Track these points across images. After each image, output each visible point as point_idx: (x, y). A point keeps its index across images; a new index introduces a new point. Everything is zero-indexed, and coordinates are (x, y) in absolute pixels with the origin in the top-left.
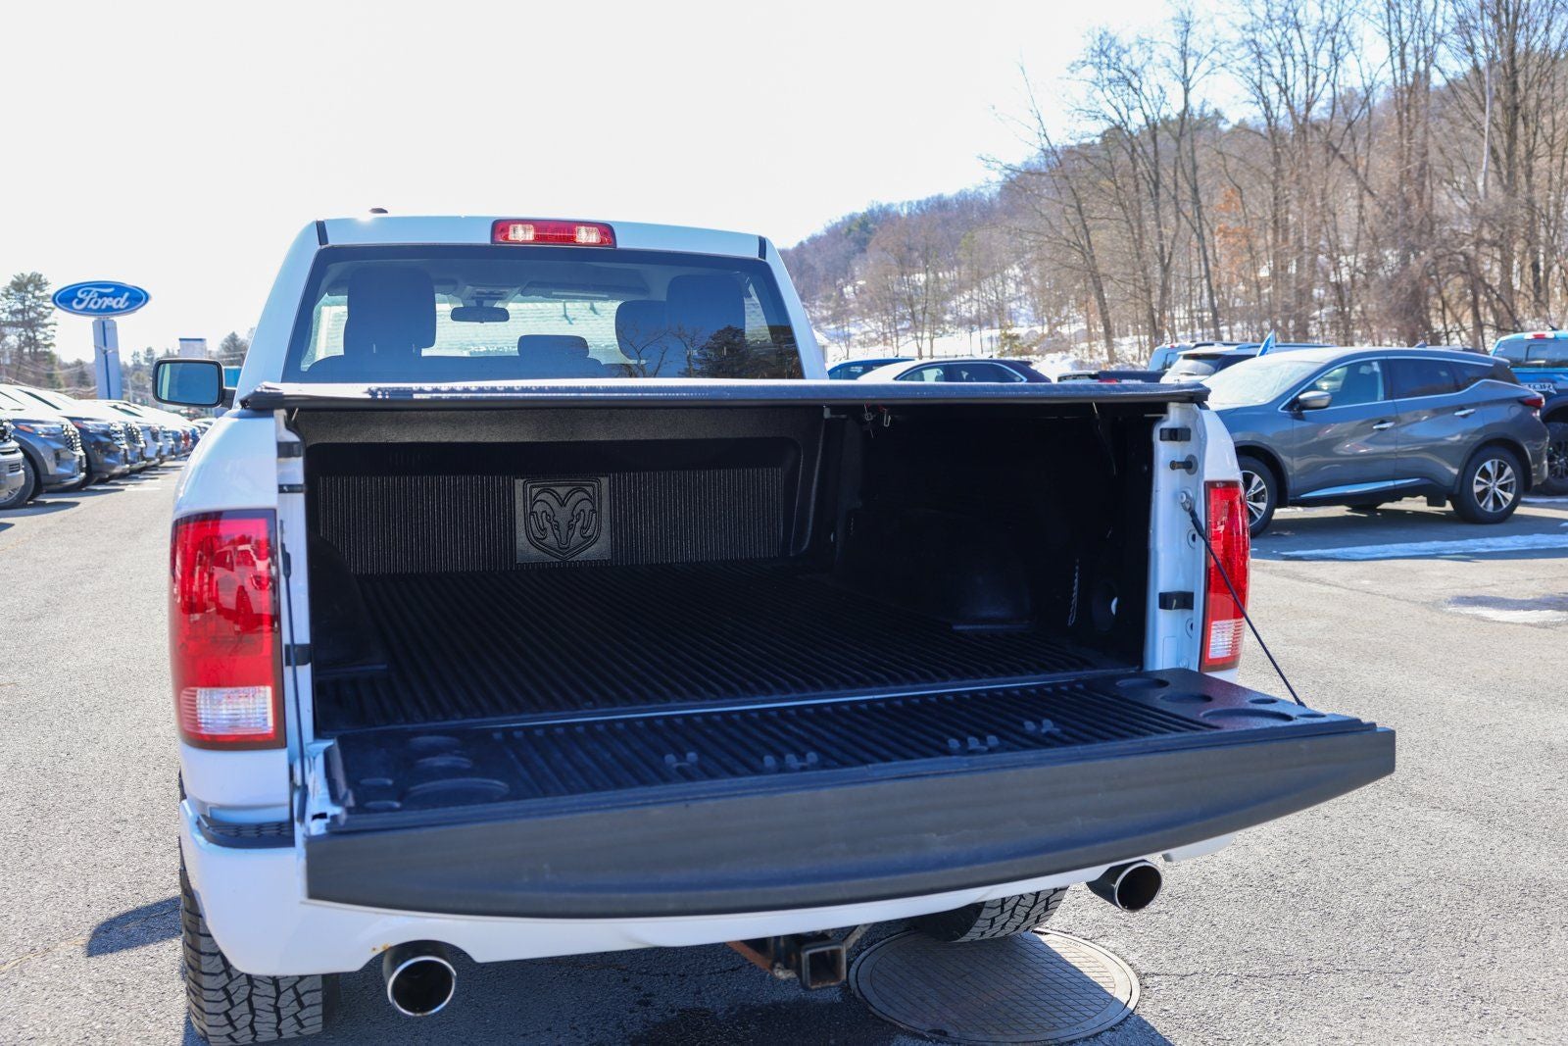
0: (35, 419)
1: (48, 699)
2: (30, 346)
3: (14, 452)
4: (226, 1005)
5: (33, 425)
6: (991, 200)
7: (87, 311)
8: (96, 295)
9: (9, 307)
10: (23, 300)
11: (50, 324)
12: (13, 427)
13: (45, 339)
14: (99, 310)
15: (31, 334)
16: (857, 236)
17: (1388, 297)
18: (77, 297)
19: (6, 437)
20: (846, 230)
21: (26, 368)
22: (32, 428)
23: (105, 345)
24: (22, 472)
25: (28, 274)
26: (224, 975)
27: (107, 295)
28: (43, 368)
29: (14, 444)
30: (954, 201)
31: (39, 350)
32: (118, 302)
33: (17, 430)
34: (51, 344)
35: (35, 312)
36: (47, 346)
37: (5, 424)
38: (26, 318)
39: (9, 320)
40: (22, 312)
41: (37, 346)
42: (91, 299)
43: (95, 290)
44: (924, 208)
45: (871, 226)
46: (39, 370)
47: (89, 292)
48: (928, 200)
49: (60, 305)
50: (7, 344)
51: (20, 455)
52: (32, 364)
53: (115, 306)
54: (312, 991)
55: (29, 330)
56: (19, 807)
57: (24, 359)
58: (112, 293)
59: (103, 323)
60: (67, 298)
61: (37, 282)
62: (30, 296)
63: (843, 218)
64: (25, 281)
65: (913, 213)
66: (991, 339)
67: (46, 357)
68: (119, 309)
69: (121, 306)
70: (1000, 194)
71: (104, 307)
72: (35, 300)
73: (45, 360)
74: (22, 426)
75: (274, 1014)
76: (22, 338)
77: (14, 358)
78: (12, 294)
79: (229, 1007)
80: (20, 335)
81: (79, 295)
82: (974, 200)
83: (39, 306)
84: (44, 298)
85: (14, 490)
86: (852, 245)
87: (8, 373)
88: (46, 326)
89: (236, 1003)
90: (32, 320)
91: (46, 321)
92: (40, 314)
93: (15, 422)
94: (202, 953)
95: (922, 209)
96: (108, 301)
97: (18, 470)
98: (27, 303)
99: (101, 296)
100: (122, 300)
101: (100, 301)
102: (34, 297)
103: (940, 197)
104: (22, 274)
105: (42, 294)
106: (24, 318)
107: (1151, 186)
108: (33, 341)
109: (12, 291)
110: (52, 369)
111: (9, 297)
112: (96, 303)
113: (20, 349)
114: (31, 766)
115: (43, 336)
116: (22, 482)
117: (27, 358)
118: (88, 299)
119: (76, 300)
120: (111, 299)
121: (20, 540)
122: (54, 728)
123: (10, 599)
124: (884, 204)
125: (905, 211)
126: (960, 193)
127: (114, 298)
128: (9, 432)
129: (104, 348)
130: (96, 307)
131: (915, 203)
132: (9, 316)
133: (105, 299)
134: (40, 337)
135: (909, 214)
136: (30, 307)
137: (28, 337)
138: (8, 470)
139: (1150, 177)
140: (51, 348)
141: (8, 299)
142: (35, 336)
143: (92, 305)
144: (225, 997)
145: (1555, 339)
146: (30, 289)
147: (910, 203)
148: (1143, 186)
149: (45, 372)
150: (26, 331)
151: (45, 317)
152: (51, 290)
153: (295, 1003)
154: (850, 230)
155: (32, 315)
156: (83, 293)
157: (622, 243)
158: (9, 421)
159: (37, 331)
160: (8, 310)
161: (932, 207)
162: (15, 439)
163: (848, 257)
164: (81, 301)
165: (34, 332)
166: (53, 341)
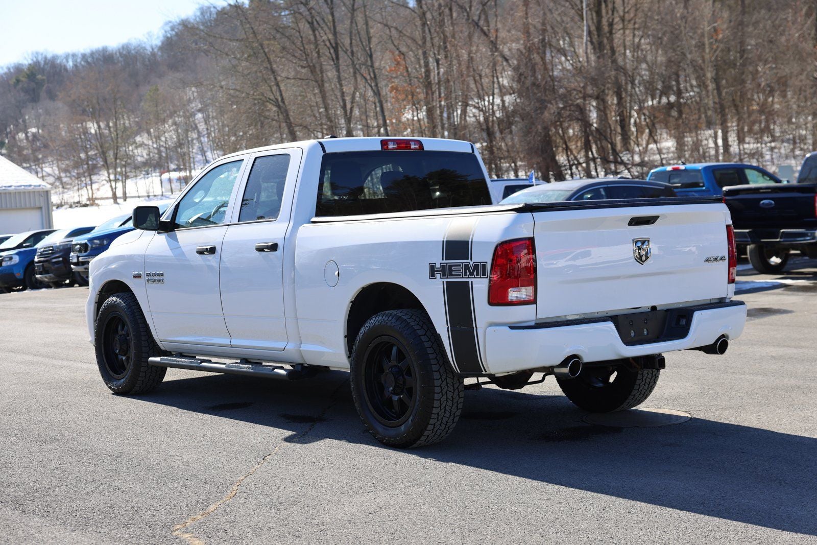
6: (153, 54)
16: (26, 85)
17: (528, 139)
20: (14, 80)
30: (118, 54)
44: (90, 60)
45: (39, 77)
48: (92, 54)
63: (9, 69)
65: (78, 65)
66: (170, 180)
70: (161, 48)
82: (137, 53)
86: (22, 94)
95: (87, 62)
103: (105, 50)
107: (332, 51)
124: (49, 56)
125: (70, 64)
126: (123, 47)
131: (80, 56)
135: (75, 66)
139: (331, 44)
145: (686, 170)
147: (74, 55)
148: (324, 51)
154: (18, 81)
161: (97, 59)
163: (19, 107)
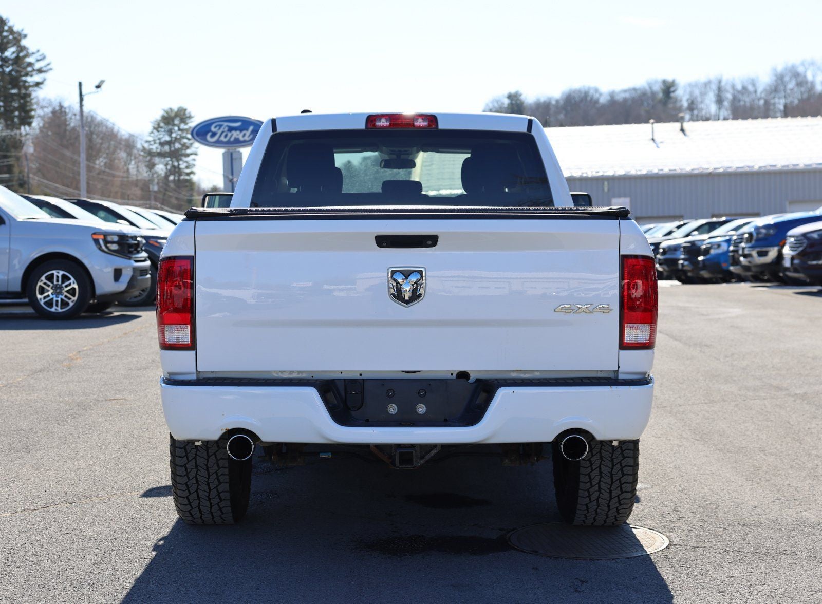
0: (162, 236)
1: (142, 406)
2: (174, 174)
3: (144, 261)
4: (186, 493)
5: (159, 241)
7: (218, 144)
8: (226, 129)
9: (159, 139)
10: (170, 132)
11: (192, 154)
12: (144, 241)
13: (187, 167)
14: (228, 143)
15: (176, 164)
18: (210, 131)
19: (139, 249)
21: (170, 194)
22: (159, 243)
23: (232, 174)
24: (149, 276)
25: (175, 108)
26: (186, 477)
27: (235, 129)
28: (184, 195)
29: (144, 255)
31: (182, 177)
32: (244, 135)
33: (148, 244)
34: (192, 173)
35: (180, 144)
36: (188, 174)
37: (139, 239)
38: (173, 149)
39: (159, 150)
40: (169, 143)
41: (180, 175)
42: (222, 132)
43: (226, 124)
46: (181, 196)
47: (220, 126)
49: (197, 138)
50: (156, 172)
51: (148, 263)
52: (175, 190)
53: (241, 139)
54: (225, 492)
55: (174, 160)
56: (118, 448)
57: (169, 186)
58: (240, 126)
59: (232, 154)
60: (204, 132)
61: (182, 115)
62: (176, 128)
64: (173, 115)
67: (187, 184)
68: (245, 141)
69: (246, 138)
71: (232, 139)
72: (180, 133)
73: (187, 186)
74: (152, 241)
75: (208, 502)
76: (169, 167)
77: (161, 184)
78: (162, 127)
79: (188, 494)
80: (166, 165)
81: (213, 129)
83: (184, 137)
84: (187, 130)
85: (143, 290)
87: (156, 199)
88: (188, 155)
89: (191, 492)
90: (177, 150)
91: (188, 151)
92: (184, 145)
93: (146, 238)
94: (177, 465)
96: (236, 134)
97: (147, 275)
98: (174, 135)
99: (231, 129)
100: (248, 133)
101: (229, 134)
102: (179, 130)
104: (171, 109)
105: (186, 127)
106: (170, 149)
108: (177, 170)
109: (162, 125)
110: (192, 195)
111: (160, 129)
112: (226, 136)
113: (167, 176)
114: (127, 433)
115: (185, 165)
116: (149, 284)
117: (172, 185)
118: (220, 132)
119: (210, 134)
120: (238, 132)
121: (144, 326)
122: (142, 418)
123: (130, 359)
127: (241, 131)
128: (141, 245)
129: (230, 177)
130: (225, 140)
132: (159, 147)
133: (234, 132)
134: (183, 166)
136: (176, 138)
137: (173, 166)
138: (139, 274)
140: (192, 176)
141: (158, 131)
142: (179, 165)
143: (222, 138)
144: (186, 488)
146: (176, 122)
149: (186, 198)
150: (171, 160)
151: (188, 148)
152: (193, 123)
153: (217, 497)
155: (177, 146)
156: (215, 127)
157: (441, 126)
158: (141, 237)
159: (181, 160)
160: (158, 141)
162: (146, 251)
164: (214, 134)
165: (178, 161)
166: (194, 170)
